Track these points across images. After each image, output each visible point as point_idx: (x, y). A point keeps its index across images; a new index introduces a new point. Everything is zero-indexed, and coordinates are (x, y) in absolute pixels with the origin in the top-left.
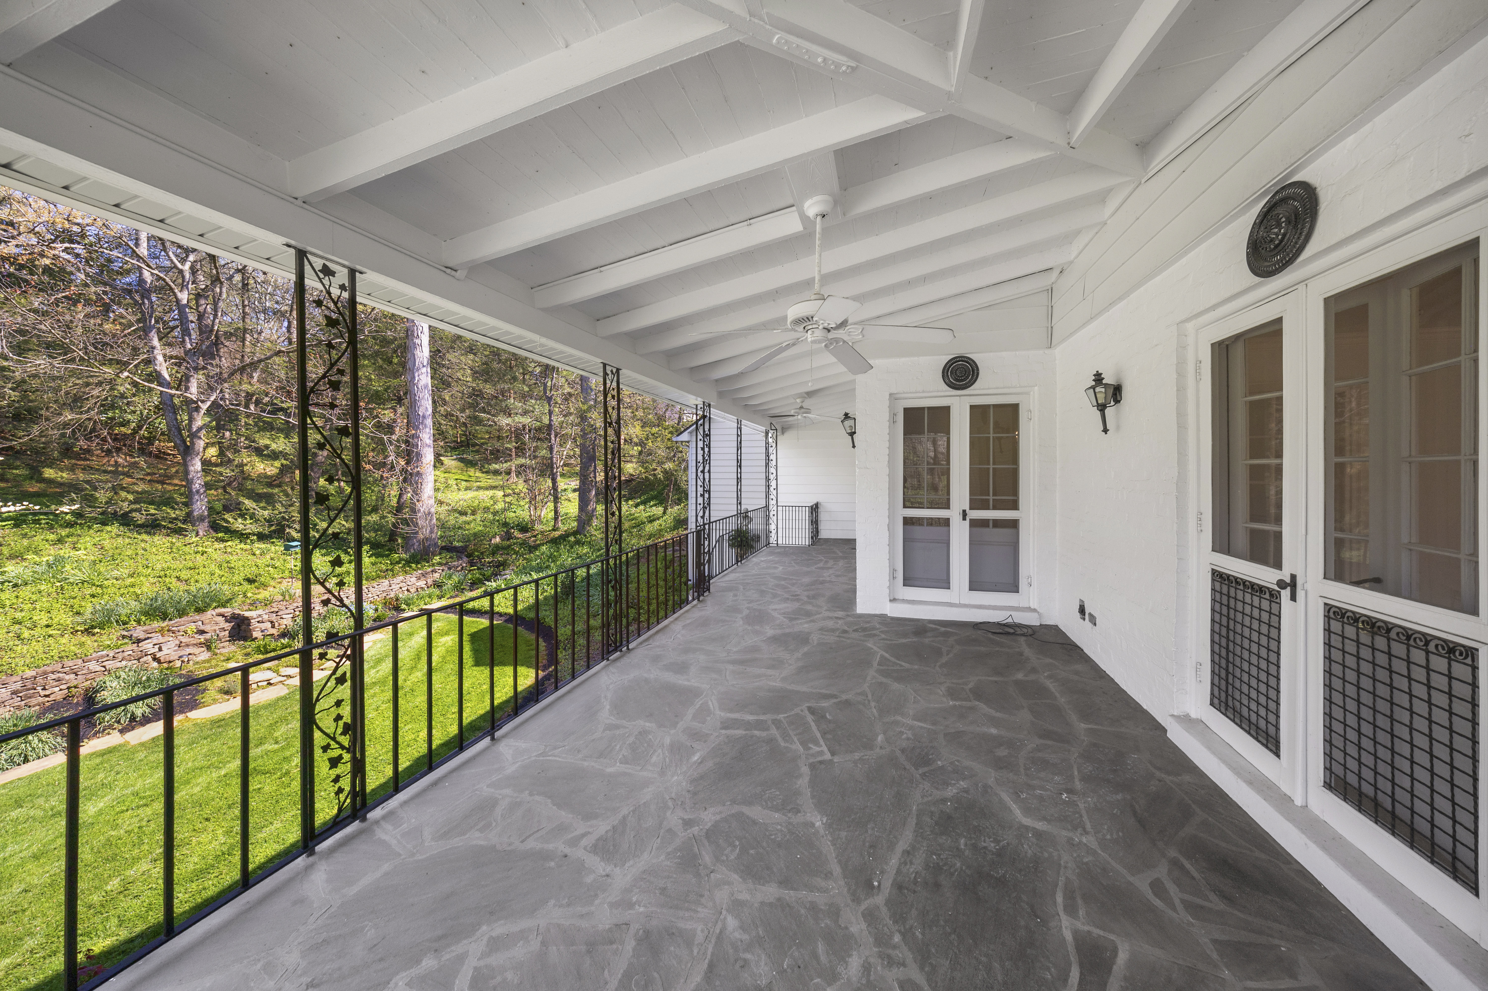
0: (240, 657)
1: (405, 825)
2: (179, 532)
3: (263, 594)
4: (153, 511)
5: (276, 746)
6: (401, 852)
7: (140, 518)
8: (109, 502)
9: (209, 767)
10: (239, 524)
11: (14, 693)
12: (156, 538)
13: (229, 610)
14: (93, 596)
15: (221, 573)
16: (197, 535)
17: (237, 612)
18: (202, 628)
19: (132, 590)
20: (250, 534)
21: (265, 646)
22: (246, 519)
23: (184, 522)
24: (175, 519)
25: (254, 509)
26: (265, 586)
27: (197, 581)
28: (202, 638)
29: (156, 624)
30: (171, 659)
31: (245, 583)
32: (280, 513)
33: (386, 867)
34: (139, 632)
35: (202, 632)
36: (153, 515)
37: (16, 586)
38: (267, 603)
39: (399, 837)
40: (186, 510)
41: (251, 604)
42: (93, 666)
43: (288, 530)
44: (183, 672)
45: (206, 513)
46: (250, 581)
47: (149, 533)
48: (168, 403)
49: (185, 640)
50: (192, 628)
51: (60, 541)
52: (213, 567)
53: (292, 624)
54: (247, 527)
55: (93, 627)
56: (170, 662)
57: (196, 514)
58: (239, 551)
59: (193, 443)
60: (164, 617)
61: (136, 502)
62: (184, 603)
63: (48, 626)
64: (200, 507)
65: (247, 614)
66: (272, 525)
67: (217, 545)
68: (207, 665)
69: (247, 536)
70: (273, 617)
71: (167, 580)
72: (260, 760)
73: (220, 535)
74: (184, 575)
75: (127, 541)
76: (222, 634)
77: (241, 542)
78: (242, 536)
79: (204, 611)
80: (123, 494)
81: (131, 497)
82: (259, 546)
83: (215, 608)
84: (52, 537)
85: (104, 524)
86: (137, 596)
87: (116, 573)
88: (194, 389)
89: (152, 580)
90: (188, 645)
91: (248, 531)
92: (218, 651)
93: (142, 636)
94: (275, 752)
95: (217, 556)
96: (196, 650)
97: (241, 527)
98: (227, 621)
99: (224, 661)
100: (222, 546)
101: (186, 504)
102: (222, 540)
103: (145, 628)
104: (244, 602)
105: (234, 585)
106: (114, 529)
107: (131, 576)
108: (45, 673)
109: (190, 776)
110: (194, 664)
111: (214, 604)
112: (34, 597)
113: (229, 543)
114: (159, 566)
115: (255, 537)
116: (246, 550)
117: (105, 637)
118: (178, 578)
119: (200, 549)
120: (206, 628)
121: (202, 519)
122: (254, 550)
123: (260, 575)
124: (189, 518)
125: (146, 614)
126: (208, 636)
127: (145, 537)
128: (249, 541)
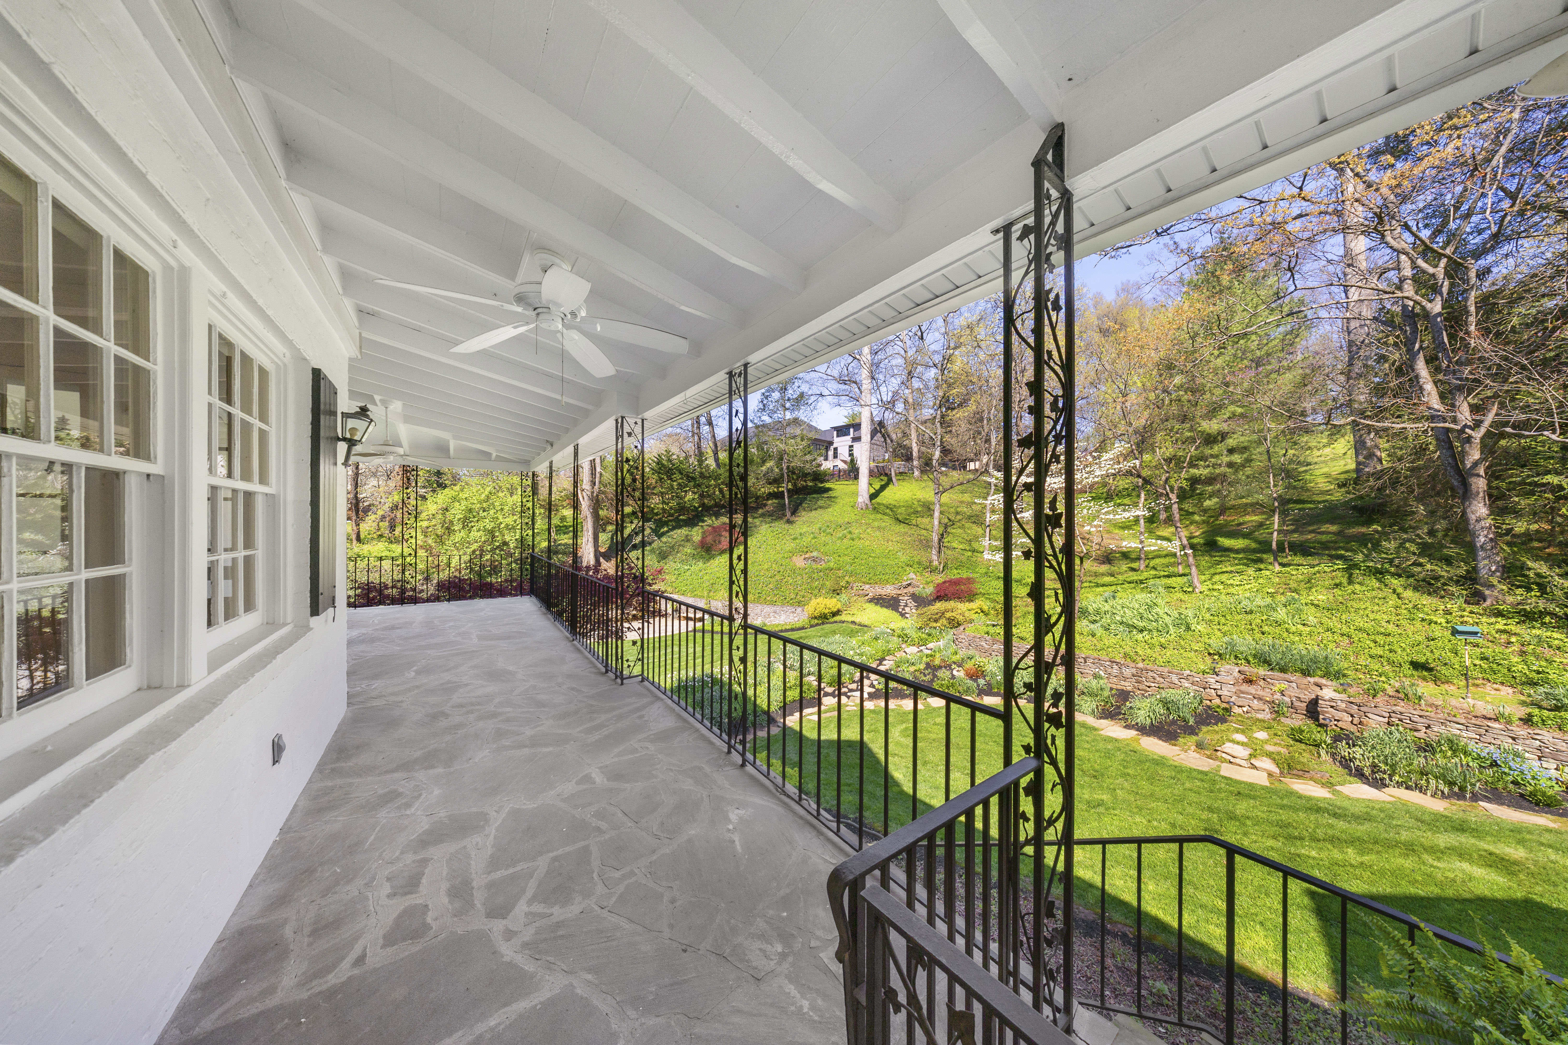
42: (1174, 677)
48: (1442, 437)
50: (1283, 686)
76: (1297, 703)
90: (1256, 698)
126: (1283, 699)
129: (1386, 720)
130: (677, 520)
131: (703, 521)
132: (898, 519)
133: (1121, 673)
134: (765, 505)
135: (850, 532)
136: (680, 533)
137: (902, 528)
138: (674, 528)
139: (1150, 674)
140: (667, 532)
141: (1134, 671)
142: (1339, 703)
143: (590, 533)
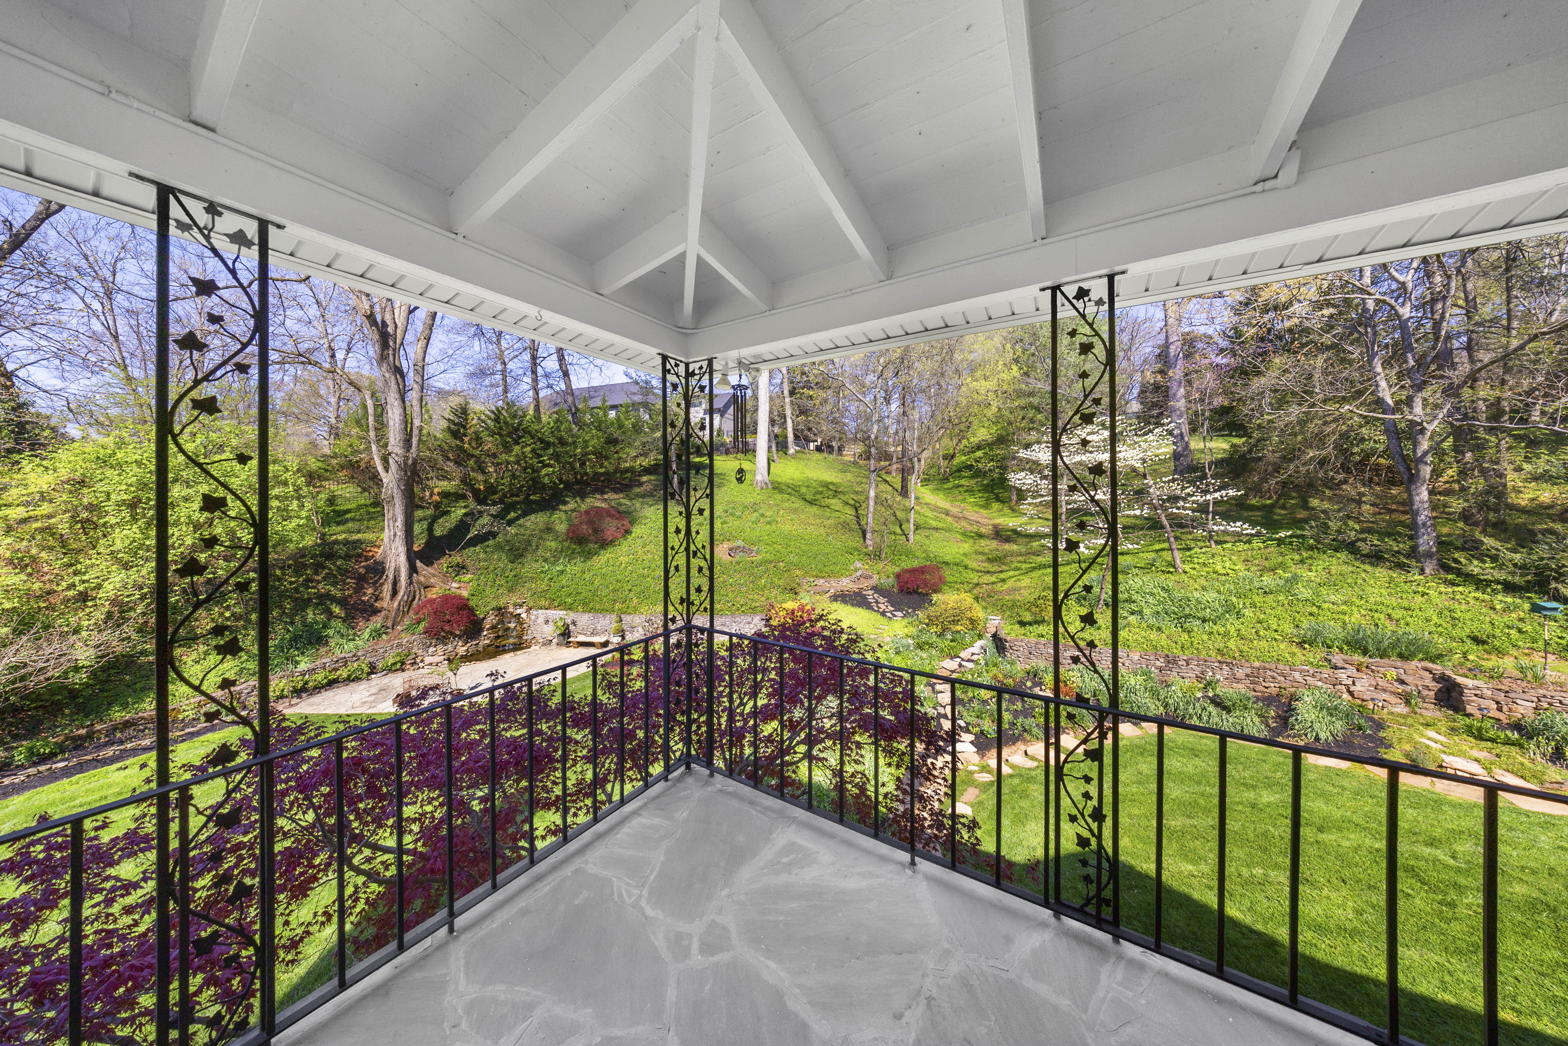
0: (1443, 729)
1: (1130, 994)
2: (1401, 566)
3: (1492, 662)
4: (1376, 542)
5: (1452, 862)
6: (1090, 1010)
7: (1365, 548)
8: (1339, 532)
9: (1364, 829)
10: (1475, 567)
11: (1247, 675)
12: (1379, 569)
13: (1439, 667)
14: (1311, 614)
15: (1439, 621)
16: (1422, 571)
17: (1449, 673)
18: (1403, 677)
19: (1341, 616)
20: (1491, 581)
21: (1479, 729)
22: (1484, 562)
23: (1408, 556)
24: (1398, 552)
25: (1497, 550)
26: (1501, 653)
27: (1407, 624)
28: (1401, 688)
29: (1358, 658)
30: (1365, 697)
31: (1469, 642)
32: (1542, 559)
33: (1064, 1003)
34: (1338, 659)
35: (1402, 682)
36: (1376, 546)
37: (1265, 593)
38: (1494, 675)
39: (1110, 995)
40: (1410, 543)
41: (1470, 670)
42: (1297, 675)
43: (1553, 585)
44: (1376, 717)
45: (1434, 549)
46: (1477, 640)
47: (1372, 564)
48: (1392, 429)
49: (1382, 683)
50: (1392, 673)
51: (1302, 562)
52: (1431, 613)
53: (1532, 716)
54: (1487, 571)
55: (1305, 642)
56: (1363, 700)
57: (1421, 549)
58: (1472, 602)
59: (1418, 471)
60: (1365, 652)
61: (1362, 531)
62: (1387, 643)
63: (1276, 631)
64: (1426, 541)
65: (1460, 680)
66: (1528, 574)
67: (1442, 588)
68: (1402, 720)
69: (1488, 582)
70: (1501, 697)
71: (1376, 615)
72: (1423, 863)
73: (1450, 577)
74: (1397, 614)
75: (1350, 569)
76: (1425, 692)
77: (1477, 589)
78: (1480, 583)
79: (1408, 659)
80: (1351, 523)
81: (1357, 527)
82: (1502, 599)
83: (1422, 660)
84: (1297, 557)
85: (1336, 550)
86: (1344, 623)
87: (1333, 598)
88: (1418, 409)
89: (1363, 612)
90: (1385, 690)
91: (1489, 577)
92: (1419, 711)
93: (1340, 664)
94: (1446, 866)
95: (1441, 602)
96: (1393, 699)
97: (1476, 571)
98: (1434, 679)
99: (1422, 724)
100: (1450, 590)
101: (1411, 538)
102: (1453, 584)
103: (1346, 657)
104: (1461, 665)
105: (1453, 639)
106: (1343, 555)
107: (1345, 603)
108: (1265, 668)
109: (1344, 825)
110: (1388, 714)
111: (1421, 656)
112: (1274, 605)
113: (1461, 589)
114: (1372, 600)
115: (1499, 587)
116: (1483, 601)
117: (1311, 654)
118: (1389, 616)
119: (1420, 589)
120: (1408, 679)
121: (1429, 555)
122: (1496, 602)
123: (1494, 636)
124: (1413, 553)
125: (1348, 643)
126: (1408, 689)
127: (1368, 567)
128: (1489, 590)
129: (1534, 705)
130: (527, 501)
131: (565, 503)
132: (805, 500)
133: (1234, 674)
134: (641, 484)
135: (763, 515)
136: (535, 521)
137: (814, 509)
138: (525, 514)
139: (1269, 673)
140: (517, 518)
141: (1249, 671)
142: (1485, 691)
143: (400, 523)
